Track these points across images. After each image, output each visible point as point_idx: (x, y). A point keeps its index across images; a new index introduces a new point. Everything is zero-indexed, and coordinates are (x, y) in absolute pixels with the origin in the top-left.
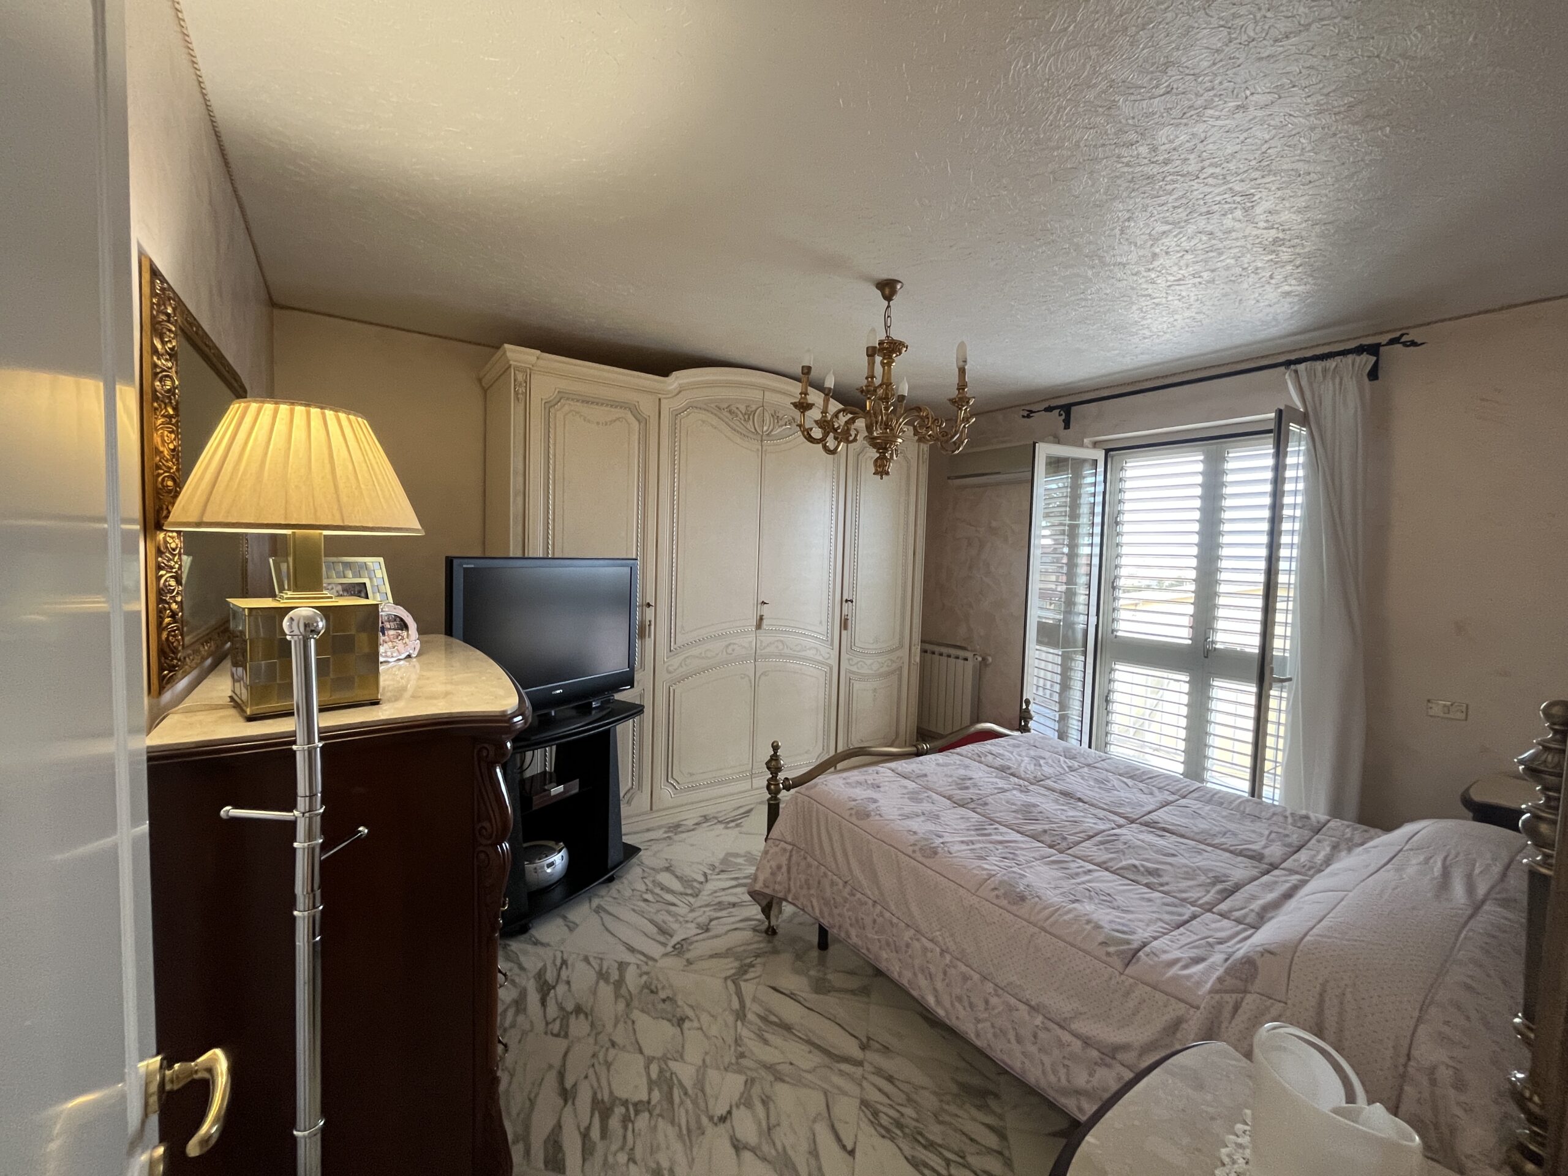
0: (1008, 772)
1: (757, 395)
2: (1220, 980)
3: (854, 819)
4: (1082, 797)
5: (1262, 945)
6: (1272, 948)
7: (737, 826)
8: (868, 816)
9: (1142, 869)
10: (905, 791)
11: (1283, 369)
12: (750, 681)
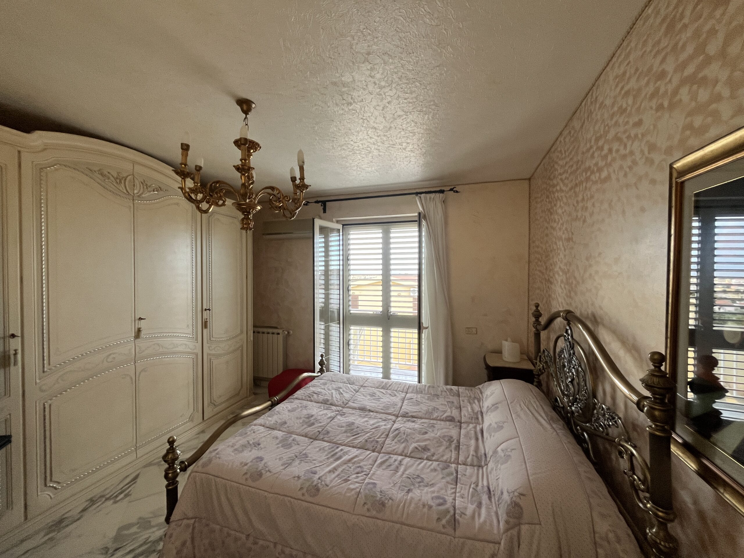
0: (329, 403)
1: (129, 167)
2: (507, 522)
3: (250, 482)
4: (370, 408)
5: (516, 490)
6: (521, 491)
7: (127, 496)
8: (260, 475)
9: (420, 448)
10: (278, 441)
11: (414, 195)
12: (131, 378)
